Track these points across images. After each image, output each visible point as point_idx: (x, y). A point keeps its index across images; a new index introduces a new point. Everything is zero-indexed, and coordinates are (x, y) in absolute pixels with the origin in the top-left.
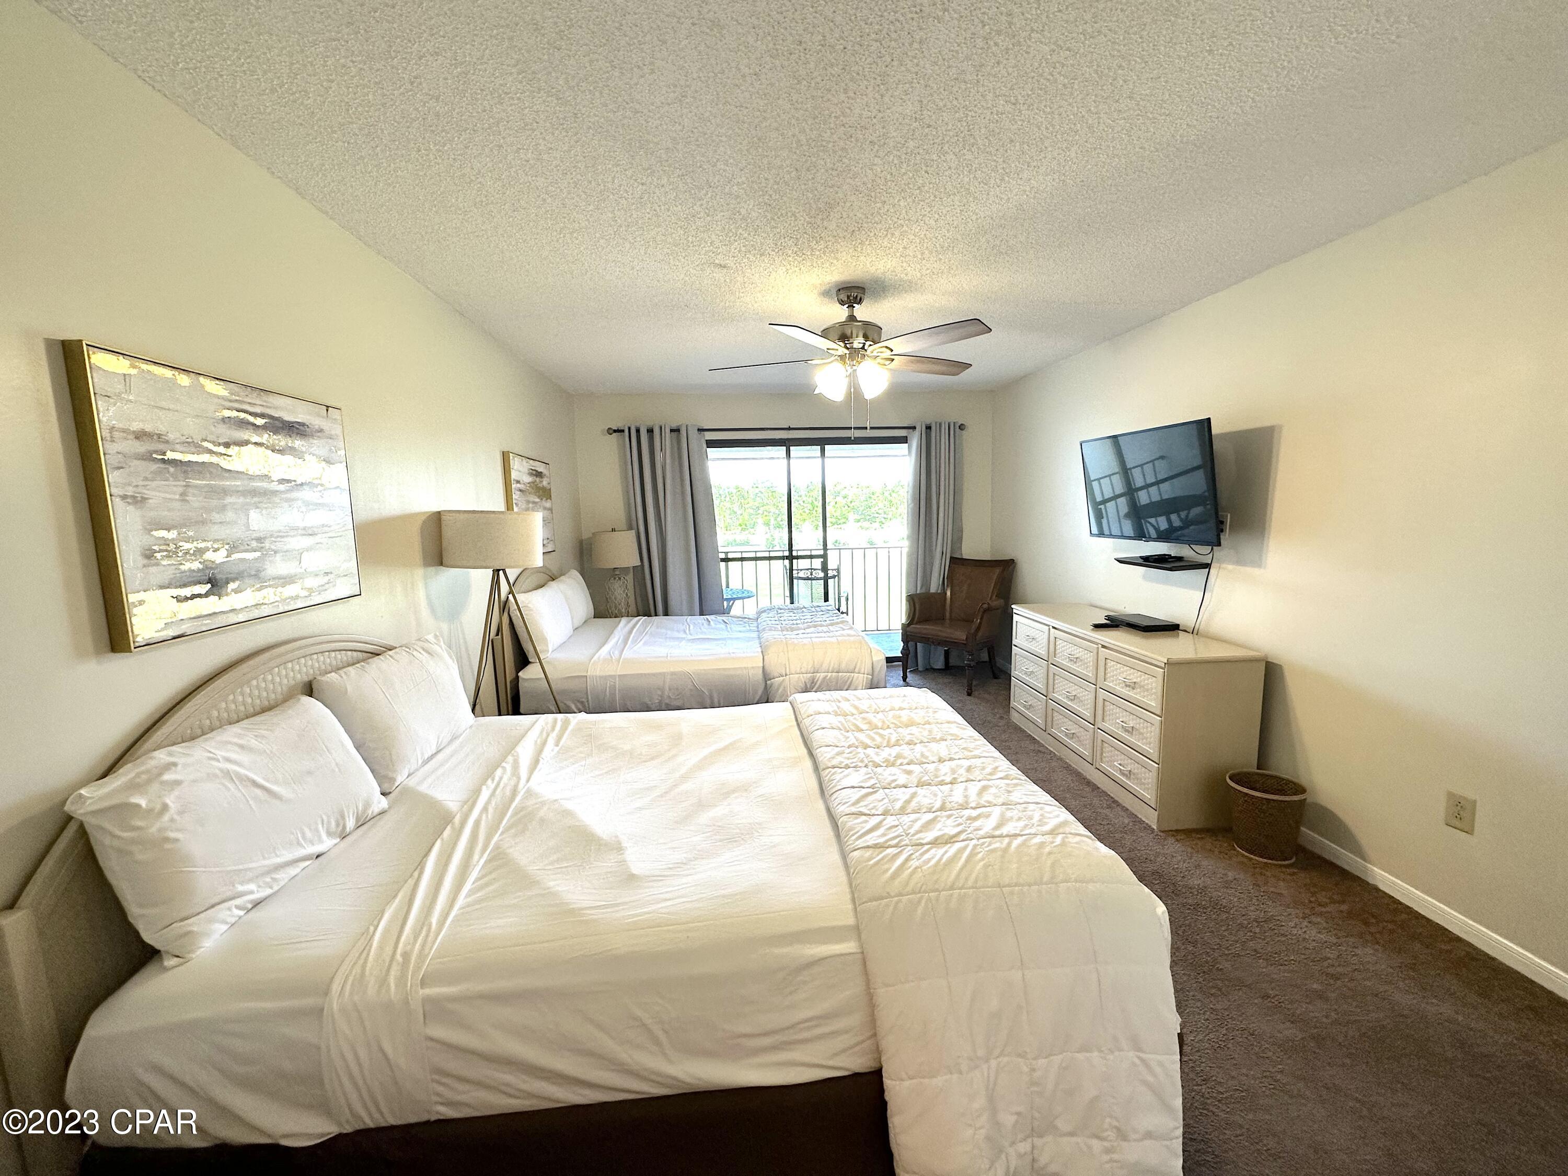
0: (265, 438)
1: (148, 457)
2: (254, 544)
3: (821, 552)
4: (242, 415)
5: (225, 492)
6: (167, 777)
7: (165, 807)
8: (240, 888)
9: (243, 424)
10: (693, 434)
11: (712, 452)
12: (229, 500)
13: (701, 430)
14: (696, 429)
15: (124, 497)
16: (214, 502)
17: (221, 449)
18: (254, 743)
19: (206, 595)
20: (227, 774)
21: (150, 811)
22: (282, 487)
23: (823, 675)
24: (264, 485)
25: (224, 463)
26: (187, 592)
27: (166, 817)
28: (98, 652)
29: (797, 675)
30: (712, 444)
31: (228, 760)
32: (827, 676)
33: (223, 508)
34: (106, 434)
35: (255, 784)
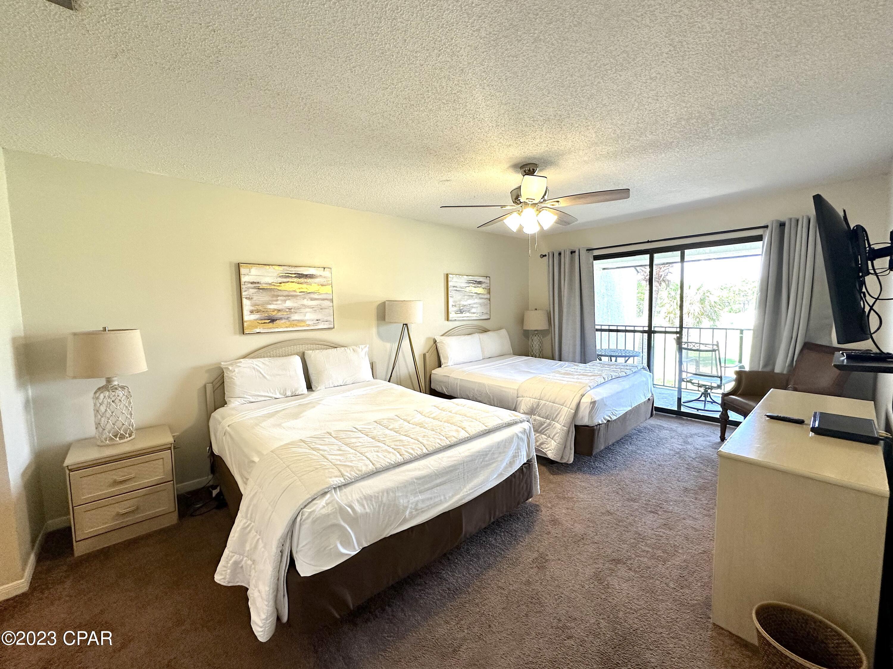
0: (295, 280)
1: (254, 288)
2: (288, 310)
3: (678, 330)
4: (287, 275)
5: (278, 296)
6: (238, 364)
7: (234, 371)
8: (246, 396)
9: (288, 277)
10: (583, 253)
11: (598, 265)
12: (279, 298)
13: (589, 250)
14: (585, 250)
15: (246, 298)
16: (274, 299)
17: (279, 284)
18: (267, 363)
19: (269, 323)
20: (254, 368)
21: (231, 371)
22: (301, 294)
23: (544, 402)
24: (294, 293)
25: (280, 288)
26: (263, 322)
27: (234, 373)
28: (235, 334)
29: (529, 399)
30: (596, 258)
31: (257, 365)
32: (545, 404)
33: (277, 300)
34: (243, 283)
35: (261, 373)
